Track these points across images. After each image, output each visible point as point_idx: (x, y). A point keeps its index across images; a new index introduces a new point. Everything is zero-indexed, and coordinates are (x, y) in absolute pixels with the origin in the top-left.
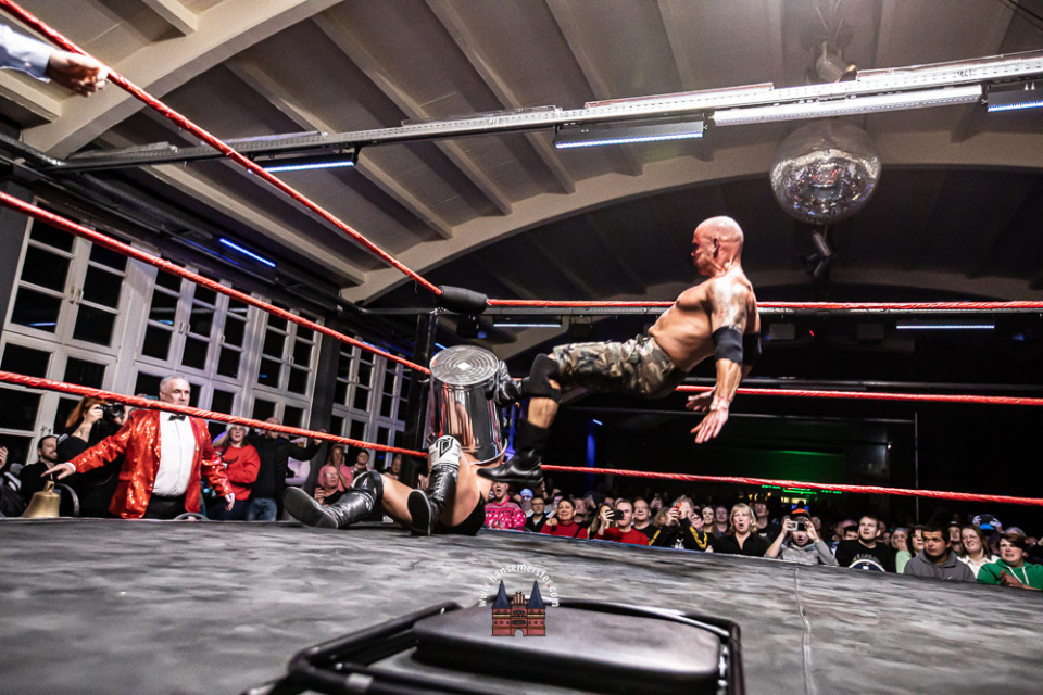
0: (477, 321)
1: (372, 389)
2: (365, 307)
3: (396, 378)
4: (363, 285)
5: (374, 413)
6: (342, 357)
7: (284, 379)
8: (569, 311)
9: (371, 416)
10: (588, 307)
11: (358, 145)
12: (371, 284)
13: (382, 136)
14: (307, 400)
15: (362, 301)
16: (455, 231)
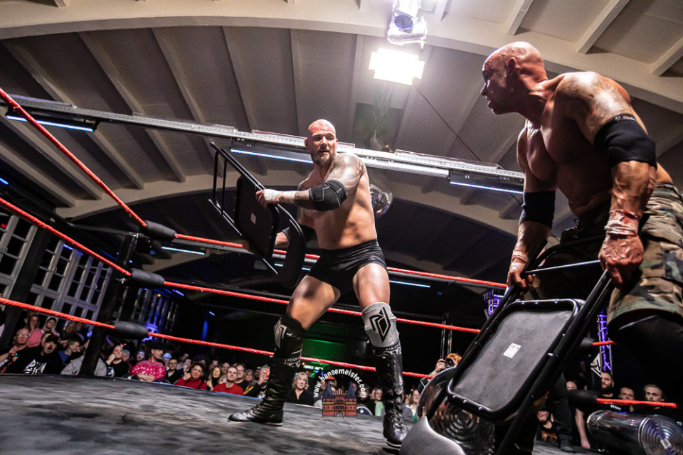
0: (151, 243)
1: (65, 277)
2: (72, 223)
3: (84, 271)
4: (73, 208)
5: (63, 294)
6: (47, 253)
8: (211, 246)
9: (61, 294)
10: (223, 245)
11: (99, 120)
12: (80, 208)
13: (117, 119)
14: (12, 279)
15: (71, 218)
16: (146, 185)
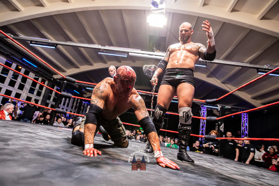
4: (58, 75)
7: (35, 93)
14: (41, 98)
15: (58, 79)
16: (81, 67)
